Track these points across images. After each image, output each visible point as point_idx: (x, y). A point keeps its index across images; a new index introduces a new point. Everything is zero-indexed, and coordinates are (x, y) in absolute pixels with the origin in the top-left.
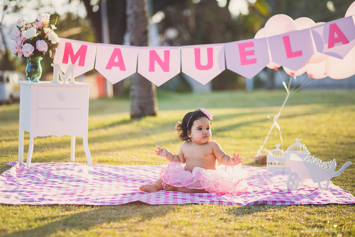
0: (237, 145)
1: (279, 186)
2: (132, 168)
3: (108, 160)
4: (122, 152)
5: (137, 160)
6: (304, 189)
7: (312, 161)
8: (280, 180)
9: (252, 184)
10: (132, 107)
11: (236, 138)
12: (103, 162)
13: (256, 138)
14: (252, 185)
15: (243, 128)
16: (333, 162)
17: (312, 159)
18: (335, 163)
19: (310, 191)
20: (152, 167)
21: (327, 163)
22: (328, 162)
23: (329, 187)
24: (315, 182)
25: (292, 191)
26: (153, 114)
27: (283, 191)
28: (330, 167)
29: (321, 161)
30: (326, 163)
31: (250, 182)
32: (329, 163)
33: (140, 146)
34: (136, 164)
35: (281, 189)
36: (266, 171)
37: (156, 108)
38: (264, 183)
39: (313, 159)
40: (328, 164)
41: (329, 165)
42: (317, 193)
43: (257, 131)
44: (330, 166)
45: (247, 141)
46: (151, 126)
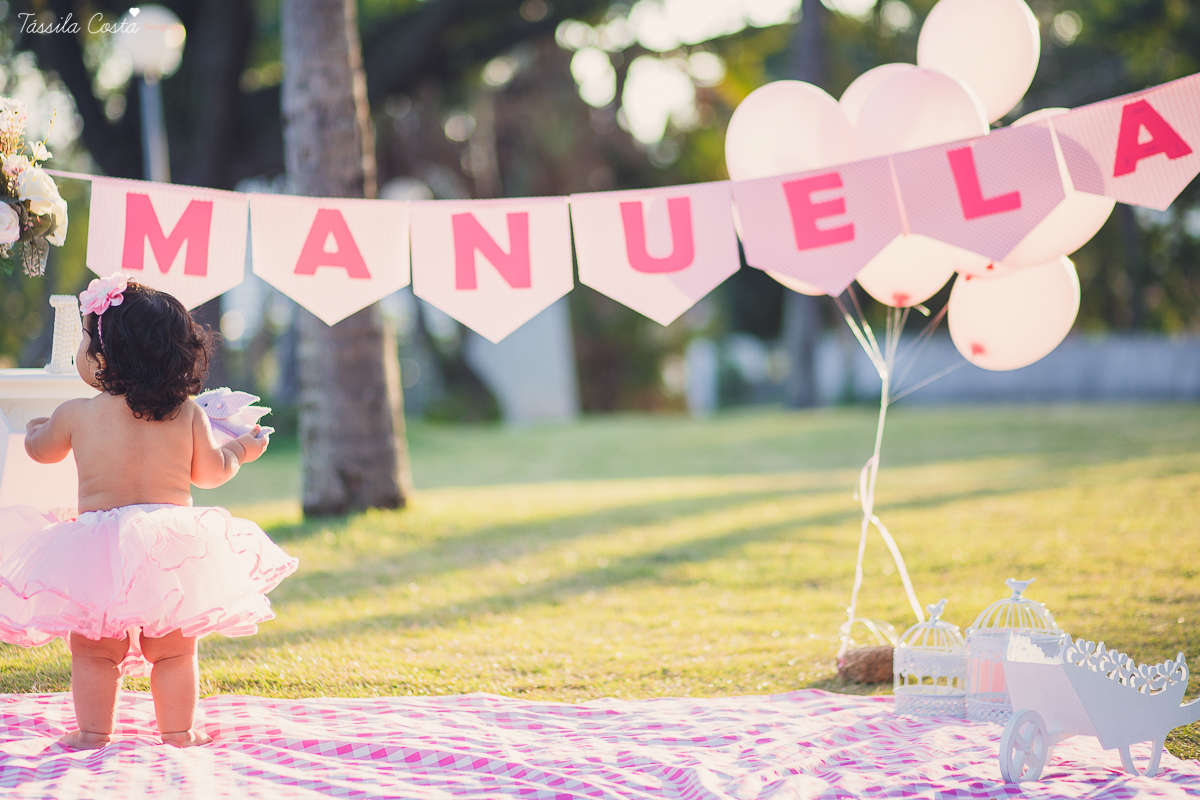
0: (748, 613)
1: (963, 765)
2: (360, 709)
3: (256, 678)
4: (304, 647)
5: (371, 676)
6: (1065, 775)
7: (1096, 662)
8: (958, 745)
9: (852, 759)
10: (310, 476)
11: (734, 586)
12: (237, 685)
13: (814, 584)
14: (854, 763)
15: (754, 549)
16: (1175, 665)
17: (1096, 655)
18: (1183, 669)
19: (1093, 781)
20: (439, 702)
21: (1154, 670)
22: (1157, 666)
23: (1161, 766)
24: (1106, 747)
25: (1022, 786)
26: (393, 501)
27: (987, 786)
28: (1164, 688)
29: (1130, 661)
30: (1149, 669)
31: (844, 752)
32: (1162, 669)
33: (366, 626)
34: (371, 693)
35: (978, 778)
36: (890, 708)
37: (405, 478)
38: (900, 756)
39: (1100, 656)
40: (1158, 673)
41: (1162, 676)
42: (1123, 790)
43: (813, 559)
44: (1163, 680)
45: (783, 598)
46: (388, 545)
